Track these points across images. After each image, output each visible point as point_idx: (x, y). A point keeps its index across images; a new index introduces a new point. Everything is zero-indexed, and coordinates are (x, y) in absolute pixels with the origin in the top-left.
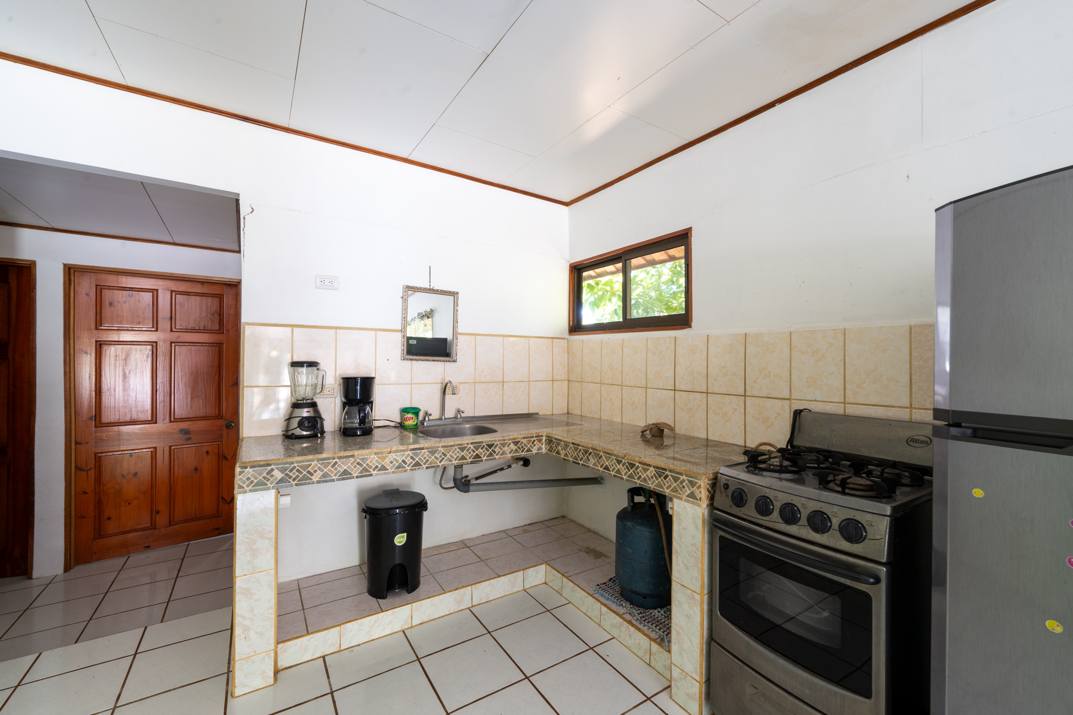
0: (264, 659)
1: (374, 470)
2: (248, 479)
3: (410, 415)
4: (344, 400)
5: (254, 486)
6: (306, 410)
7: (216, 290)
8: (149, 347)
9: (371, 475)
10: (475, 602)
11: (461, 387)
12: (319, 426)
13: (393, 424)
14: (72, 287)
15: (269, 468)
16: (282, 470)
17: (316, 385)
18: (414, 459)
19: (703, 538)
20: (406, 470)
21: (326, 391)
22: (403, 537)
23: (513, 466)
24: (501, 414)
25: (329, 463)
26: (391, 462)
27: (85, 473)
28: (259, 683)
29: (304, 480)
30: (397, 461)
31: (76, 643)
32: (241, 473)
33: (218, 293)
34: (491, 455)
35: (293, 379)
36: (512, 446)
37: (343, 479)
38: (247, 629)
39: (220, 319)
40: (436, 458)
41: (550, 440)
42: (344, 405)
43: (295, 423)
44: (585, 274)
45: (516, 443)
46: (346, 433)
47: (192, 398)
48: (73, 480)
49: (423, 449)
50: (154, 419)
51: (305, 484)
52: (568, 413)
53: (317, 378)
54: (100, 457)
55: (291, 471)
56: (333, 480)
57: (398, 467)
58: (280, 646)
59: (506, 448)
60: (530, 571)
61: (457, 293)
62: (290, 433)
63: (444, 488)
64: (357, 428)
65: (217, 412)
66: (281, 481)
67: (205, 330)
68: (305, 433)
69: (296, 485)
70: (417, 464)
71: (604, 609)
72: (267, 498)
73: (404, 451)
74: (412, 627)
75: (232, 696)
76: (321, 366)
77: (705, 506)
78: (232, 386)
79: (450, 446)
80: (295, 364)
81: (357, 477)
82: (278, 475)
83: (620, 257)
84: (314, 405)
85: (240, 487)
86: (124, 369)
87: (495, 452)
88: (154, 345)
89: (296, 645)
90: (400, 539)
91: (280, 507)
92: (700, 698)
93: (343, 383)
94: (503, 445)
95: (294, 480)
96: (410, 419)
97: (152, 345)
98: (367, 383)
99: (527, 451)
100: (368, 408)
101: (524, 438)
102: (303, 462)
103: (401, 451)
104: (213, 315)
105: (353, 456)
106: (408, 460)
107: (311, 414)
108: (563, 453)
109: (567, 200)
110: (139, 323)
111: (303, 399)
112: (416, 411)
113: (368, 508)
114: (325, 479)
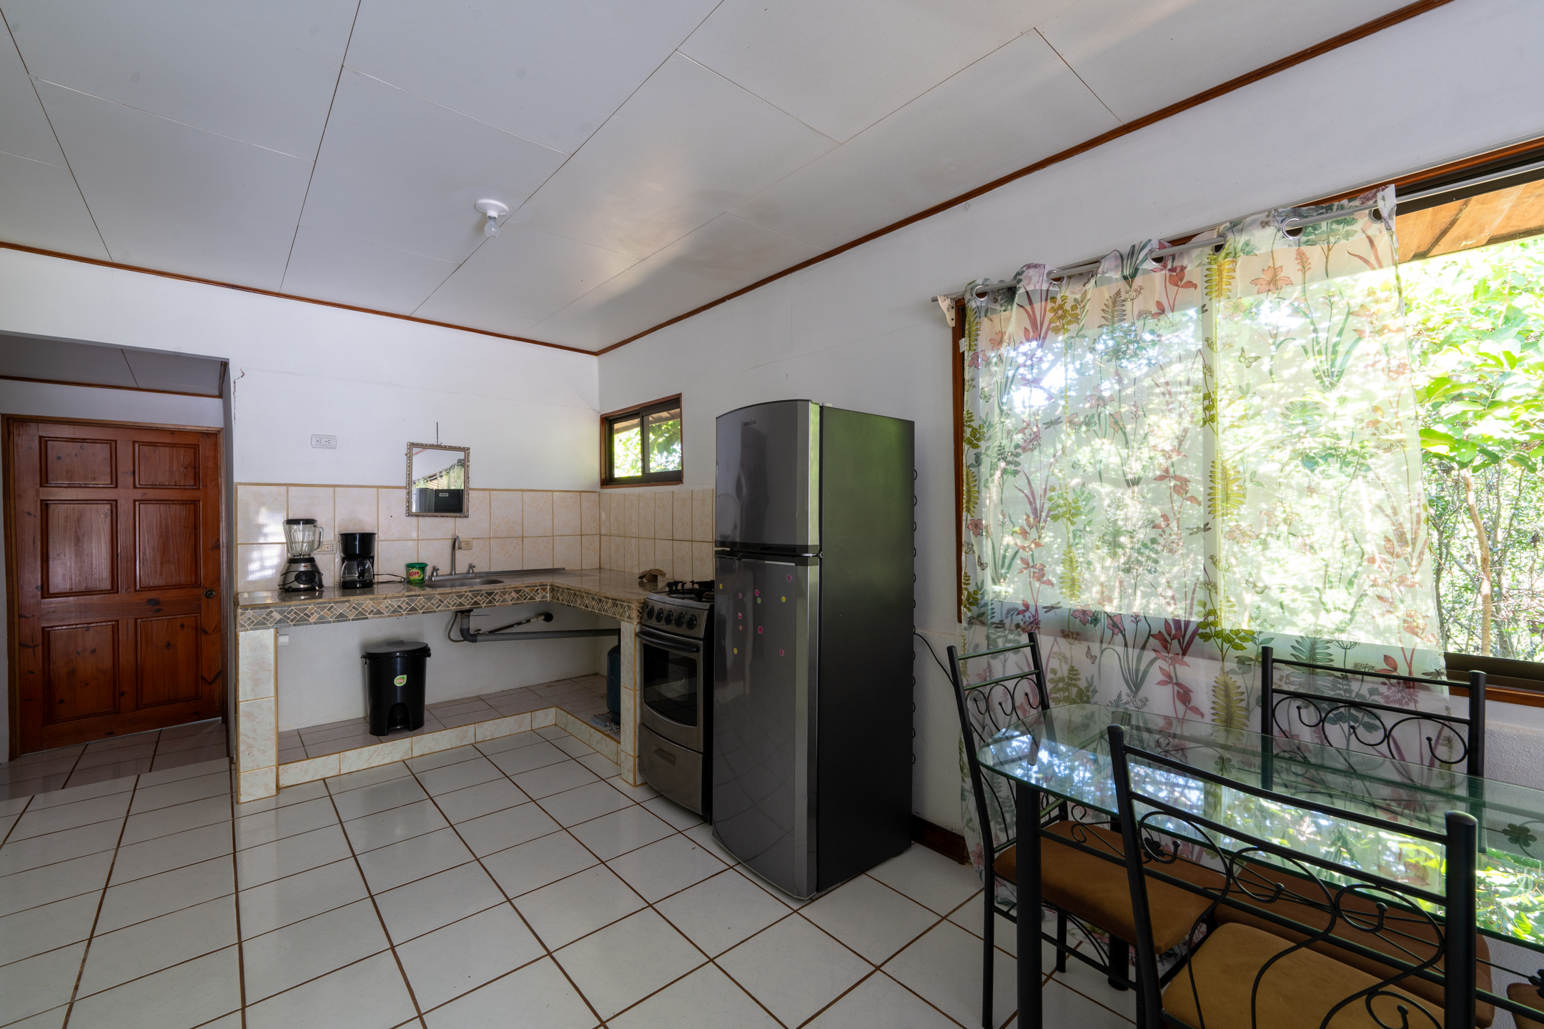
0: (267, 773)
1: (369, 614)
2: (249, 619)
3: (414, 570)
4: (343, 555)
5: (255, 625)
6: (303, 564)
7: (191, 440)
8: (108, 507)
9: (367, 618)
10: (479, 738)
11: (475, 542)
12: (317, 579)
13: (398, 579)
14: (11, 439)
15: (269, 610)
16: (281, 613)
17: (313, 541)
18: (410, 605)
19: (635, 647)
20: (402, 615)
21: (324, 548)
22: (403, 678)
23: (532, 621)
24: (520, 569)
25: (325, 607)
26: (387, 607)
27: (31, 649)
28: (262, 793)
29: (302, 620)
30: (392, 606)
31: (63, 788)
32: (242, 614)
33: (192, 443)
34: (490, 602)
35: (289, 535)
36: (513, 594)
37: (339, 621)
38: (250, 747)
39: (195, 472)
40: (432, 604)
41: (553, 589)
42: (343, 560)
43: (292, 577)
44: (617, 426)
45: (518, 592)
46: (347, 586)
47: (162, 563)
48: (17, 657)
49: (419, 596)
50: (115, 588)
51: (303, 625)
52: (600, 568)
53: (314, 535)
54: (49, 631)
55: (288, 613)
56: (330, 622)
57: (393, 612)
58: (281, 767)
59: (507, 596)
60: (539, 714)
61: (468, 449)
62: (287, 586)
63: (453, 641)
64: (357, 581)
65: (193, 580)
66: (279, 621)
67: (176, 487)
68: (302, 586)
69: (294, 625)
70: (413, 609)
71: (593, 730)
72: (267, 635)
73: (399, 597)
74: (412, 758)
75: (237, 803)
76: (319, 523)
77: (636, 623)
78: (212, 549)
79: (447, 593)
80: (291, 522)
81: (353, 620)
82: (277, 616)
83: (638, 413)
84: (311, 560)
85: (242, 626)
86: (76, 532)
87: (495, 600)
88: (114, 504)
89: (296, 767)
90: (400, 681)
91: (279, 645)
92: (634, 768)
93: (342, 539)
94: (504, 593)
95: (292, 621)
96: (415, 573)
97: (111, 504)
98: (367, 540)
99: (530, 599)
100: (368, 565)
101: (526, 587)
102: (300, 605)
103: (396, 597)
104: (186, 468)
105: (349, 601)
106: (404, 606)
107: (309, 569)
108: (561, 598)
109: (596, 349)
110: (94, 479)
111: (300, 555)
112: (422, 567)
113: (368, 654)
114: (321, 620)
